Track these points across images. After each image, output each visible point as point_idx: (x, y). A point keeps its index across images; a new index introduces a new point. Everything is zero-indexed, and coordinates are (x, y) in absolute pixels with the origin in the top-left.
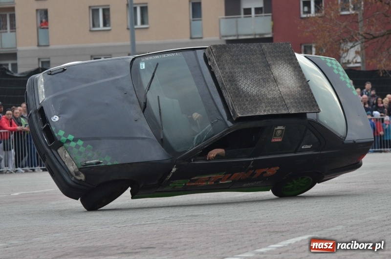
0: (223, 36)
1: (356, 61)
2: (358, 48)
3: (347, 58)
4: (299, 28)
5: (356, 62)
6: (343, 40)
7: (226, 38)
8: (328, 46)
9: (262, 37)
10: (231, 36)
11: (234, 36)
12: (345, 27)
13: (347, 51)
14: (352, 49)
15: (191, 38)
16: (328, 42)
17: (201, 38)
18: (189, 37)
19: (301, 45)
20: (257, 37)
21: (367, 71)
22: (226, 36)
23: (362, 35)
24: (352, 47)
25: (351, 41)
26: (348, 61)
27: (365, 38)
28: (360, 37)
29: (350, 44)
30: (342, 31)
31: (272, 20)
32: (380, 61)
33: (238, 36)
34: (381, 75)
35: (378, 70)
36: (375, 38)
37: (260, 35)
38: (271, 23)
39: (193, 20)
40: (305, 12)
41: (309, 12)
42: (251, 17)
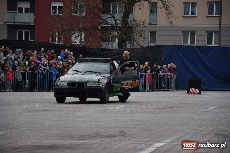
0: (6, 22)
1: (75, 41)
9: (28, 24)
10: (10, 23)
11: (13, 23)
19: (50, 31)
20: (26, 24)
22: (8, 23)
24: (73, 34)
31: (34, 16)
32: (88, 42)
33: (15, 23)
34: (88, 50)
35: (87, 48)
36: (86, 30)
37: (27, 23)
38: (34, 17)
40: (53, 13)
41: (55, 12)
42: (23, 13)
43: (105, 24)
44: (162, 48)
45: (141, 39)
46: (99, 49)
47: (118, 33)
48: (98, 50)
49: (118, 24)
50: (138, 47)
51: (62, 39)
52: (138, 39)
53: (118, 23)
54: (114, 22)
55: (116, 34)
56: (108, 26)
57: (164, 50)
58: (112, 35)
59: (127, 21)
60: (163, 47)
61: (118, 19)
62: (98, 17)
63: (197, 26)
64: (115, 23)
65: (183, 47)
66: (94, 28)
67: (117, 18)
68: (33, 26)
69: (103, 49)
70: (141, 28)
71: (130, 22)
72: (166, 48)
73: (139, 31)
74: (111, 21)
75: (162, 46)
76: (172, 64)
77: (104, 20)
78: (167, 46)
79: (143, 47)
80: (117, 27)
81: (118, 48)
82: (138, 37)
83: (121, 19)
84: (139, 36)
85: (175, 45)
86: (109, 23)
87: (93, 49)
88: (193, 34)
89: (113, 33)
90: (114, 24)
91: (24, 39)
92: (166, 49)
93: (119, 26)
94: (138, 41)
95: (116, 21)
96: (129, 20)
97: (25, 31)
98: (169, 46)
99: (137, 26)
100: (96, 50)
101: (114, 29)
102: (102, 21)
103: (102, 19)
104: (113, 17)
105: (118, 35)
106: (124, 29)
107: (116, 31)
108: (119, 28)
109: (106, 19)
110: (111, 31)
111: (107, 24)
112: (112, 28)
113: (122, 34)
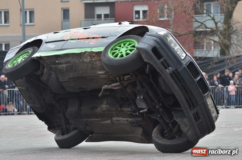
36: (180, 36)
39: (64, 21)
40: (136, 18)
41: (139, 18)
42: (101, 20)
43: (203, 28)
46: (198, 58)
47: (219, 38)
49: (219, 27)
54: (214, 26)
55: (216, 39)
56: (208, 31)
59: (230, 23)
61: (219, 22)
66: (191, 33)
67: (217, 20)
69: (202, 58)
71: (234, 24)
74: (211, 24)
77: (202, 23)
80: (218, 31)
81: (219, 56)
83: (222, 21)
86: (208, 26)
89: (213, 39)
90: (215, 28)
93: (220, 30)
95: (216, 24)
96: (233, 22)
101: (215, 34)
102: (200, 24)
103: (199, 22)
104: (213, 19)
105: (219, 41)
106: (227, 32)
107: (217, 35)
108: (221, 32)
109: (204, 22)
110: (211, 35)
111: (206, 28)
112: (213, 32)
113: (225, 38)
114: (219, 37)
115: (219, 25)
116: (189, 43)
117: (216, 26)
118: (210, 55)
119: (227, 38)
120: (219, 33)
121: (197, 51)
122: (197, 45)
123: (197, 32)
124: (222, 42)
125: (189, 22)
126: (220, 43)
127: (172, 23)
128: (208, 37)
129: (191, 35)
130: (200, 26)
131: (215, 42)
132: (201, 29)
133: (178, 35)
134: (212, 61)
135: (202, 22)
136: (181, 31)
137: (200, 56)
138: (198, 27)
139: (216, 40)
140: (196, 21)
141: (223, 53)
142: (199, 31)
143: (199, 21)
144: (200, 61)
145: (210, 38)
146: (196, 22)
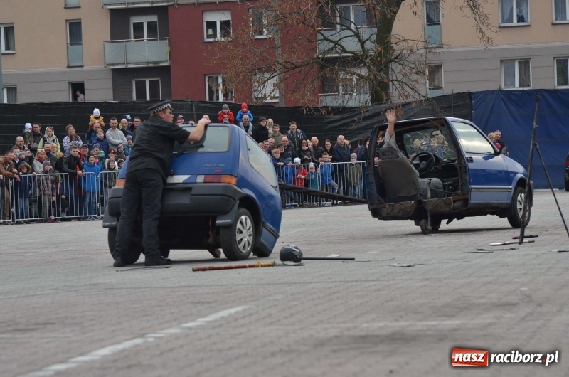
0: (108, 65)
1: (274, 95)
2: (275, 80)
3: (264, 92)
4: (204, 54)
5: (274, 97)
6: (259, 69)
7: (112, 67)
8: (241, 77)
9: (156, 65)
10: (118, 64)
11: (124, 64)
12: (261, 53)
13: (264, 83)
14: (270, 81)
15: (68, 67)
16: (241, 72)
17: (82, 66)
18: (66, 65)
19: (205, 75)
20: (151, 65)
21: (287, 108)
22: (112, 65)
23: (281, 64)
24: (269, 79)
25: (268, 72)
26: (265, 95)
27: (285, 67)
28: (279, 66)
29: (267, 75)
30: (257, 59)
31: (169, 45)
32: (303, 95)
33: (127, 63)
34: (305, 113)
35: (301, 107)
36: (296, 67)
37: (155, 63)
38: (168, 49)
39: (71, 45)
40: (209, 36)
41: (214, 35)
42: (143, 40)
43: (337, 53)
44: (471, 99)
45: (423, 81)
46: (330, 109)
47: (369, 70)
48: (328, 110)
49: (368, 50)
50: (417, 98)
51: (232, 92)
52: (417, 81)
53: (368, 48)
54: (359, 47)
55: (364, 72)
56: (347, 57)
57: (476, 103)
58: (358, 75)
59: (389, 42)
60: (473, 96)
61: (367, 40)
62: (323, 38)
63: (531, 46)
64: (360, 49)
65: (517, 93)
66: (316, 63)
67: (365, 37)
68: (168, 68)
69: (338, 108)
70: (421, 55)
71: (396, 43)
72: (479, 97)
73: (417, 63)
74: (352, 45)
75: (470, 94)
76: (496, 132)
77: (336, 43)
78: (482, 92)
79: (428, 99)
80: (367, 57)
81: (370, 104)
82: (415, 77)
83: (374, 38)
84: (418, 73)
85: (500, 91)
86: (347, 49)
87: (317, 109)
88: (525, 65)
89: (359, 72)
90: (360, 51)
91: (148, 98)
92: (480, 99)
93: (370, 56)
94: (416, 85)
95: (362, 43)
96: (393, 40)
97: (150, 81)
98: (486, 93)
99: (412, 51)
100: (323, 112)
101: (362, 62)
102: (332, 45)
103: (331, 41)
104: (357, 35)
105: (369, 75)
106: (384, 60)
107: (365, 65)
108: (371, 59)
109: (339, 40)
110: (354, 66)
111: (344, 51)
112: (357, 60)
113: (380, 71)
114: (369, 68)
115: (368, 45)
116: (312, 82)
117: (363, 48)
118: (353, 103)
119: (384, 69)
120: (368, 60)
121: (329, 95)
122: (328, 85)
123: (327, 60)
124: (375, 77)
125: (312, 41)
126: (371, 80)
127: (280, 45)
128: (348, 69)
129: (316, 66)
130: (332, 49)
131: (361, 77)
132: (334, 54)
133: (293, 66)
134: (358, 114)
135: (336, 40)
136: (298, 58)
137: (335, 104)
138: (330, 50)
139: (363, 74)
140: (325, 39)
141: (376, 98)
142: (330, 58)
143: (331, 38)
144: (334, 114)
145: (353, 70)
146: (325, 41)
